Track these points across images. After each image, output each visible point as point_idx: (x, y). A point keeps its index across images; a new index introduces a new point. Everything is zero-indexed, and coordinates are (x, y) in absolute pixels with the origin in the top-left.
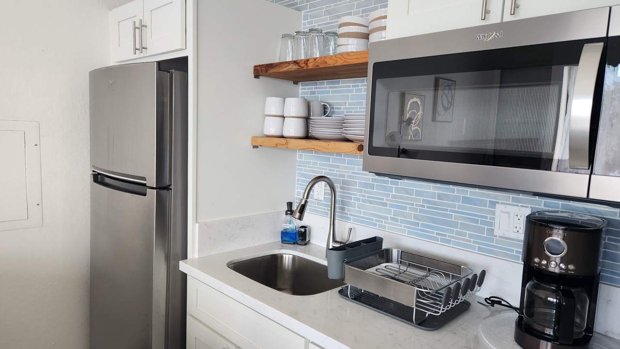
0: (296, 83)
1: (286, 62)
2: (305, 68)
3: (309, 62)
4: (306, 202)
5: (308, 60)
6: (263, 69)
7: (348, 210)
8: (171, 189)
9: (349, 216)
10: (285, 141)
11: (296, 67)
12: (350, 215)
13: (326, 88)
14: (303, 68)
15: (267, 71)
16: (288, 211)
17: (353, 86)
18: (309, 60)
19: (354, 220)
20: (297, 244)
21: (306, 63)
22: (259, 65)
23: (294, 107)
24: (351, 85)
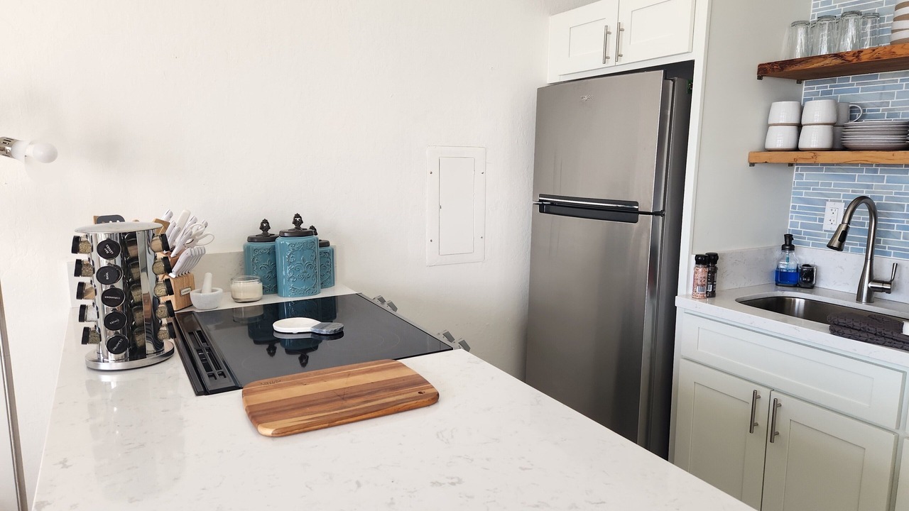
0: (799, 82)
1: (820, 56)
2: (855, 61)
3: (862, 54)
4: (847, 228)
5: (860, 52)
6: (775, 67)
7: (885, 242)
8: (664, 215)
9: (887, 250)
10: (813, 154)
11: (838, 61)
12: (889, 248)
13: (853, 85)
14: (849, 61)
15: (782, 69)
16: (786, 245)
17: (901, 80)
18: (862, 52)
19: (895, 255)
20: (800, 287)
21: (857, 55)
22: (769, 64)
23: (819, 111)
24: (899, 79)
